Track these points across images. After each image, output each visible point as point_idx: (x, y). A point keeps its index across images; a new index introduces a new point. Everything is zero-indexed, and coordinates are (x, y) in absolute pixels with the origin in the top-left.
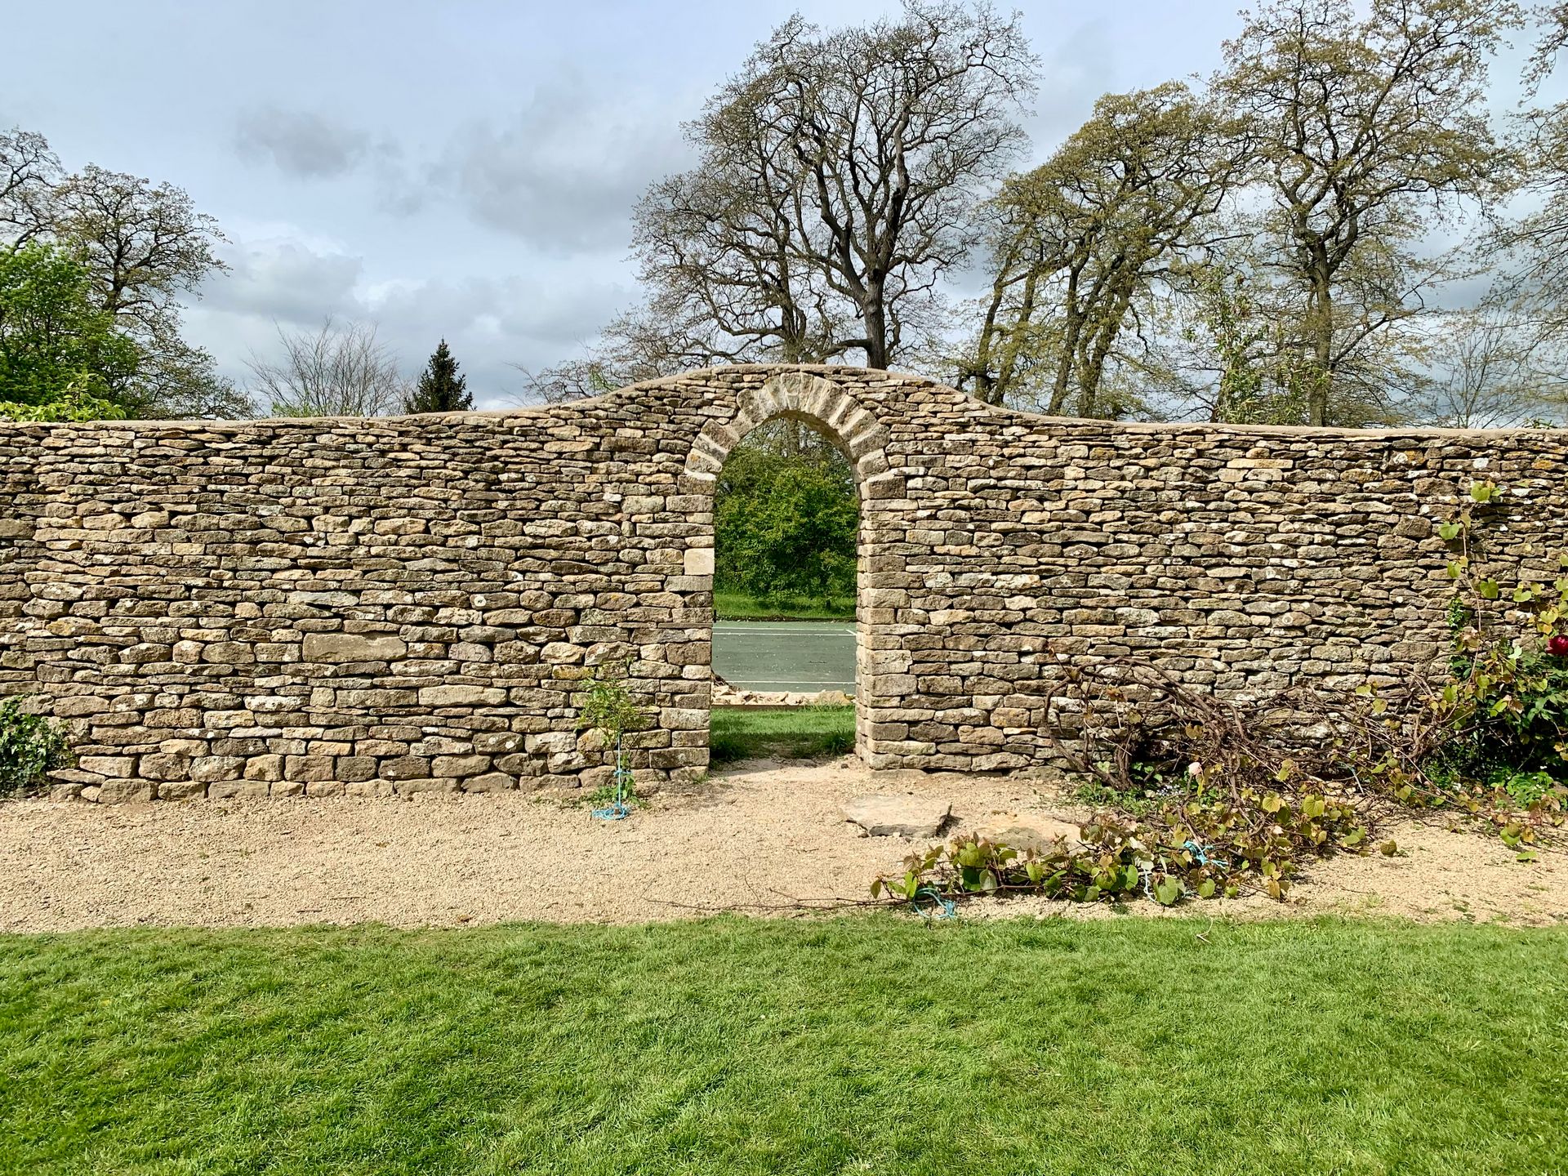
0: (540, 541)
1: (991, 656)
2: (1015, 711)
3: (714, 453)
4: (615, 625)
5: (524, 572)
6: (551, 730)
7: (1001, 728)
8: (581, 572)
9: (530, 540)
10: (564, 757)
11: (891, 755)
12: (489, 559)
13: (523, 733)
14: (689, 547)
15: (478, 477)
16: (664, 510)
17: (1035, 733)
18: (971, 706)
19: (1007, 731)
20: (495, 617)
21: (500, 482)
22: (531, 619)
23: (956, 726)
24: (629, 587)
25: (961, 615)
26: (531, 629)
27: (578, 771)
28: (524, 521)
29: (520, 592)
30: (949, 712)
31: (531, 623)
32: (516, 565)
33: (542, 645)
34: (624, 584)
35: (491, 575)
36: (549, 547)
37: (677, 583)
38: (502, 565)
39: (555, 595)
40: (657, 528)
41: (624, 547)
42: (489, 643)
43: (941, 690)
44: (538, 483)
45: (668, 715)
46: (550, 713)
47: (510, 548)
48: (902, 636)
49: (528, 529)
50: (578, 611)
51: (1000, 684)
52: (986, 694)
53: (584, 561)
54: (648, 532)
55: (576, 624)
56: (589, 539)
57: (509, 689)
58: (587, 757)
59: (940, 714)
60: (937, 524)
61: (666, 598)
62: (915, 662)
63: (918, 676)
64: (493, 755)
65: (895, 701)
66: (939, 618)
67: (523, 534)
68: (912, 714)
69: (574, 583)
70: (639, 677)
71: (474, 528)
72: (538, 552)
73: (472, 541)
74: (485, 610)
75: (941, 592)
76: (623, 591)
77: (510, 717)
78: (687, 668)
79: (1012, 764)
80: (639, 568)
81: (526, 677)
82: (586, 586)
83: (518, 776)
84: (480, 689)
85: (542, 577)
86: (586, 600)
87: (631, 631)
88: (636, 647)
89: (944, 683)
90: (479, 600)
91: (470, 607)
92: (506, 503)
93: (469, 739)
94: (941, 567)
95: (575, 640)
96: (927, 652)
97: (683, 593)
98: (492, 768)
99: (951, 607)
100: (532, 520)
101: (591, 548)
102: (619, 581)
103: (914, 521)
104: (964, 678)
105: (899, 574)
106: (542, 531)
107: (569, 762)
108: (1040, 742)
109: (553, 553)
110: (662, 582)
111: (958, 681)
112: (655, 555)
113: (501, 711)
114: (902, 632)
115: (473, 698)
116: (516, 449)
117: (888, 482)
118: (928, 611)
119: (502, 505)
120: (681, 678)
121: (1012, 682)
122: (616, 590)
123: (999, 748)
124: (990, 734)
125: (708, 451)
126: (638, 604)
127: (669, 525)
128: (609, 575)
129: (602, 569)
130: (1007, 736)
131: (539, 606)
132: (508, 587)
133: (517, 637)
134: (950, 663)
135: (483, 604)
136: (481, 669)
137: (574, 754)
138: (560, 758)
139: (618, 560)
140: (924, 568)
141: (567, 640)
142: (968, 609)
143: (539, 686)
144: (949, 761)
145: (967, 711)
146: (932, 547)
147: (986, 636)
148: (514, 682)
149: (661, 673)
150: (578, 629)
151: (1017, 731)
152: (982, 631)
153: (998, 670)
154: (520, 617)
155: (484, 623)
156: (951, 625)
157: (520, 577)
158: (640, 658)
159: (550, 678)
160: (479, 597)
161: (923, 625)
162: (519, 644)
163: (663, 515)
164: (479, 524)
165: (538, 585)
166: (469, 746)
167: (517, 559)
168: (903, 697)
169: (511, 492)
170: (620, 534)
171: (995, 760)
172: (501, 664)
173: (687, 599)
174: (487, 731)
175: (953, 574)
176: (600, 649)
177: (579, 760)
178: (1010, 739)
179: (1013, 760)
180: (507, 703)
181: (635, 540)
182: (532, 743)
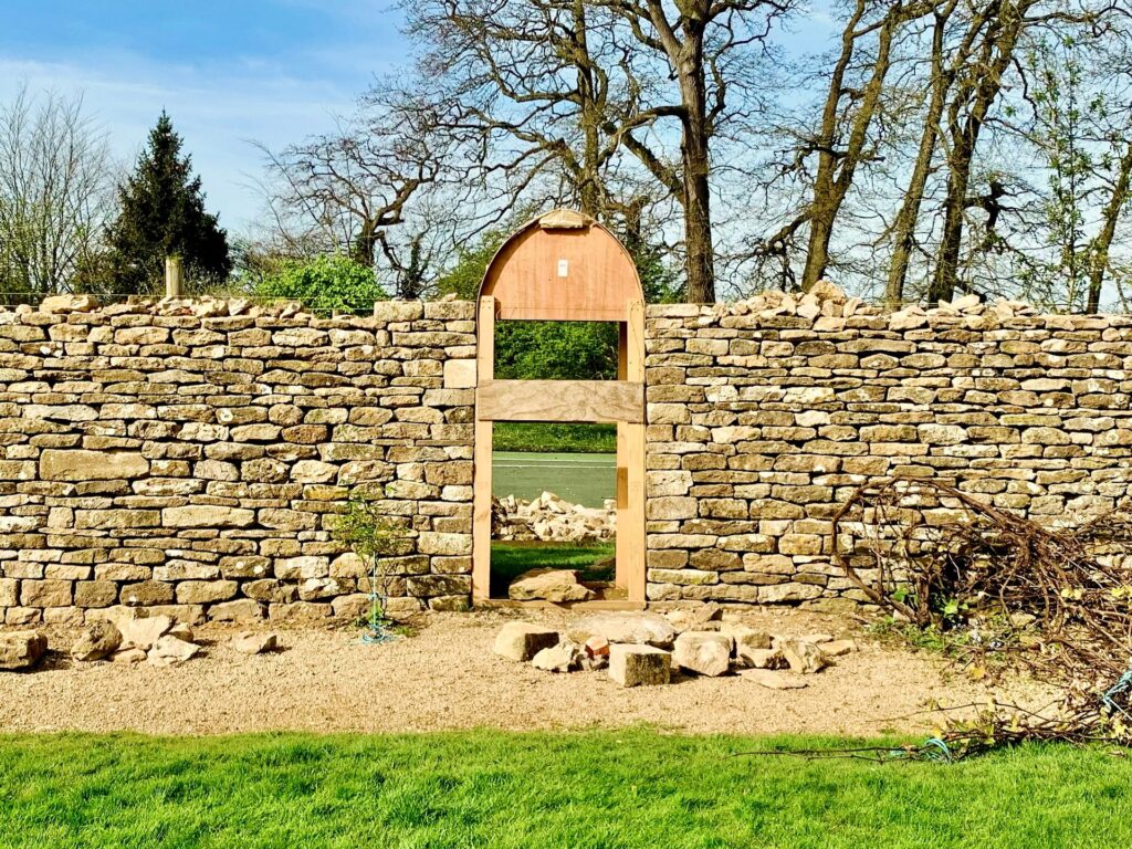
0: (289, 351)
1: (780, 477)
2: (806, 537)
4: (369, 442)
5: (272, 385)
6: (301, 554)
7: (791, 556)
8: (334, 385)
9: (279, 350)
10: (316, 583)
11: (669, 585)
12: (236, 371)
13: (272, 557)
14: (449, 358)
16: (422, 317)
17: (827, 561)
18: (757, 531)
19: (797, 559)
20: (242, 433)
22: (280, 435)
23: (741, 554)
24: (385, 401)
25: (746, 432)
26: (280, 446)
27: (329, 599)
28: (274, 330)
29: (268, 406)
30: (733, 538)
31: (280, 439)
32: (265, 377)
33: (292, 463)
34: (379, 397)
35: (237, 388)
36: (300, 358)
37: (436, 396)
38: (250, 377)
39: (305, 409)
40: (416, 337)
41: (379, 358)
42: (235, 461)
43: (724, 514)
45: (427, 539)
46: (301, 536)
47: (258, 358)
48: (682, 455)
49: (277, 338)
50: (330, 427)
51: (790, 507)
52: (774, 519)
53: (336, 372)
54: (405, 342)
55: (328, 440)
56: (342, 349)
57: (257, 510)
58: (340, 584)
59: (723, 540)
60: (720, 333)
61: (423, 413)
62: (695, 484)
63: (699, 499)
64: (241, 580)
65: (674, 526)
66: (723, 435)
67: (272, 343)
68: (692, 540)
69: (326, 397)
70: (394, 498)
71: (221, 337)
72: (287, 363)
73: (218, 351)
74: (231, 425)
75: (725, 407)
76: (378, 405)
77: (258, 540)
78: (447, 489)
79: (802, 596)
80: (395, 381)
81: (276, 497)
82: (338, 400)
83: (267, 603)
84: (227, 509)
85: (292, 390)
86: (339, 415)
87: (386, 448)
88: (392, 466)
89: (728, 506)
90: (226, 415)
91: (215, 422)
93: (215, 563)
94: (724, 380)
95: (327, 458)
96: (707, 473)
97: (442, 408)
98: (240, 595)
99: (736, 423)
100: (283, 329)
101: (344, 359)
102: (374, 395)
103: (695, 328)
104: (749, 501)
105: (679, 387)
106: (292, 341)
107: (321, 588)
108: (834, 571)
109: (305, 365)
110: (421, 396)
111: (743, 504)
112: (412, 367)
113: (250, 533)
114: (682, 450)
115: (219, 520)
118: (710, 428)
120: (440, 499)
121: (803, 505)
122: (370, 404)
123: (788, 578)
124: (778, 563)
126: (394, 420)
127: (427, 334)
128: (363, 388)
129: (356, 381)
130: (796, 565)
131: (289, 421)
132: (256, 401)
133: (265, 455)
134: (734, 484)
135: (230, 419)
136: (228, 488)
137: (326, 580)
138: (311, 585)
139: (373, 372)
140: (706, 381)
141: (318, 457)
142: (753, 426)
143: (289, 507)
144: (733, 592)
145: (753, 538)
146: (715, 358)
147: (774, 455)
148: (262, 502)
149: (419, 494)
150: (330, 446)
151: (809, 559)
152: (770, 450)
153: (787, 493)
154: (269, 432)
155: (230, 439)
156: (735, 443)
157: (269, 390)
158: (396, 478)
159: (300, 497)
160: (226, 411)
161: (705, 442)
162: (268, 461)
163: (421, 322)
164: (224, 332)
165: (288, 398)
166: (215, 570)
167: (266, 370)
168: (682, 522)
170: (375, 344)
171: (783, 592)
172: (249, 483)
173: (447, 413)
174: (234, 554)
175: (737, 387)
176: (354, 468)
177: (331, 587)
178: (800, 568)
179: (802, 591)
180: (255, 525)
181: (391, 351)
182: (282, 568)
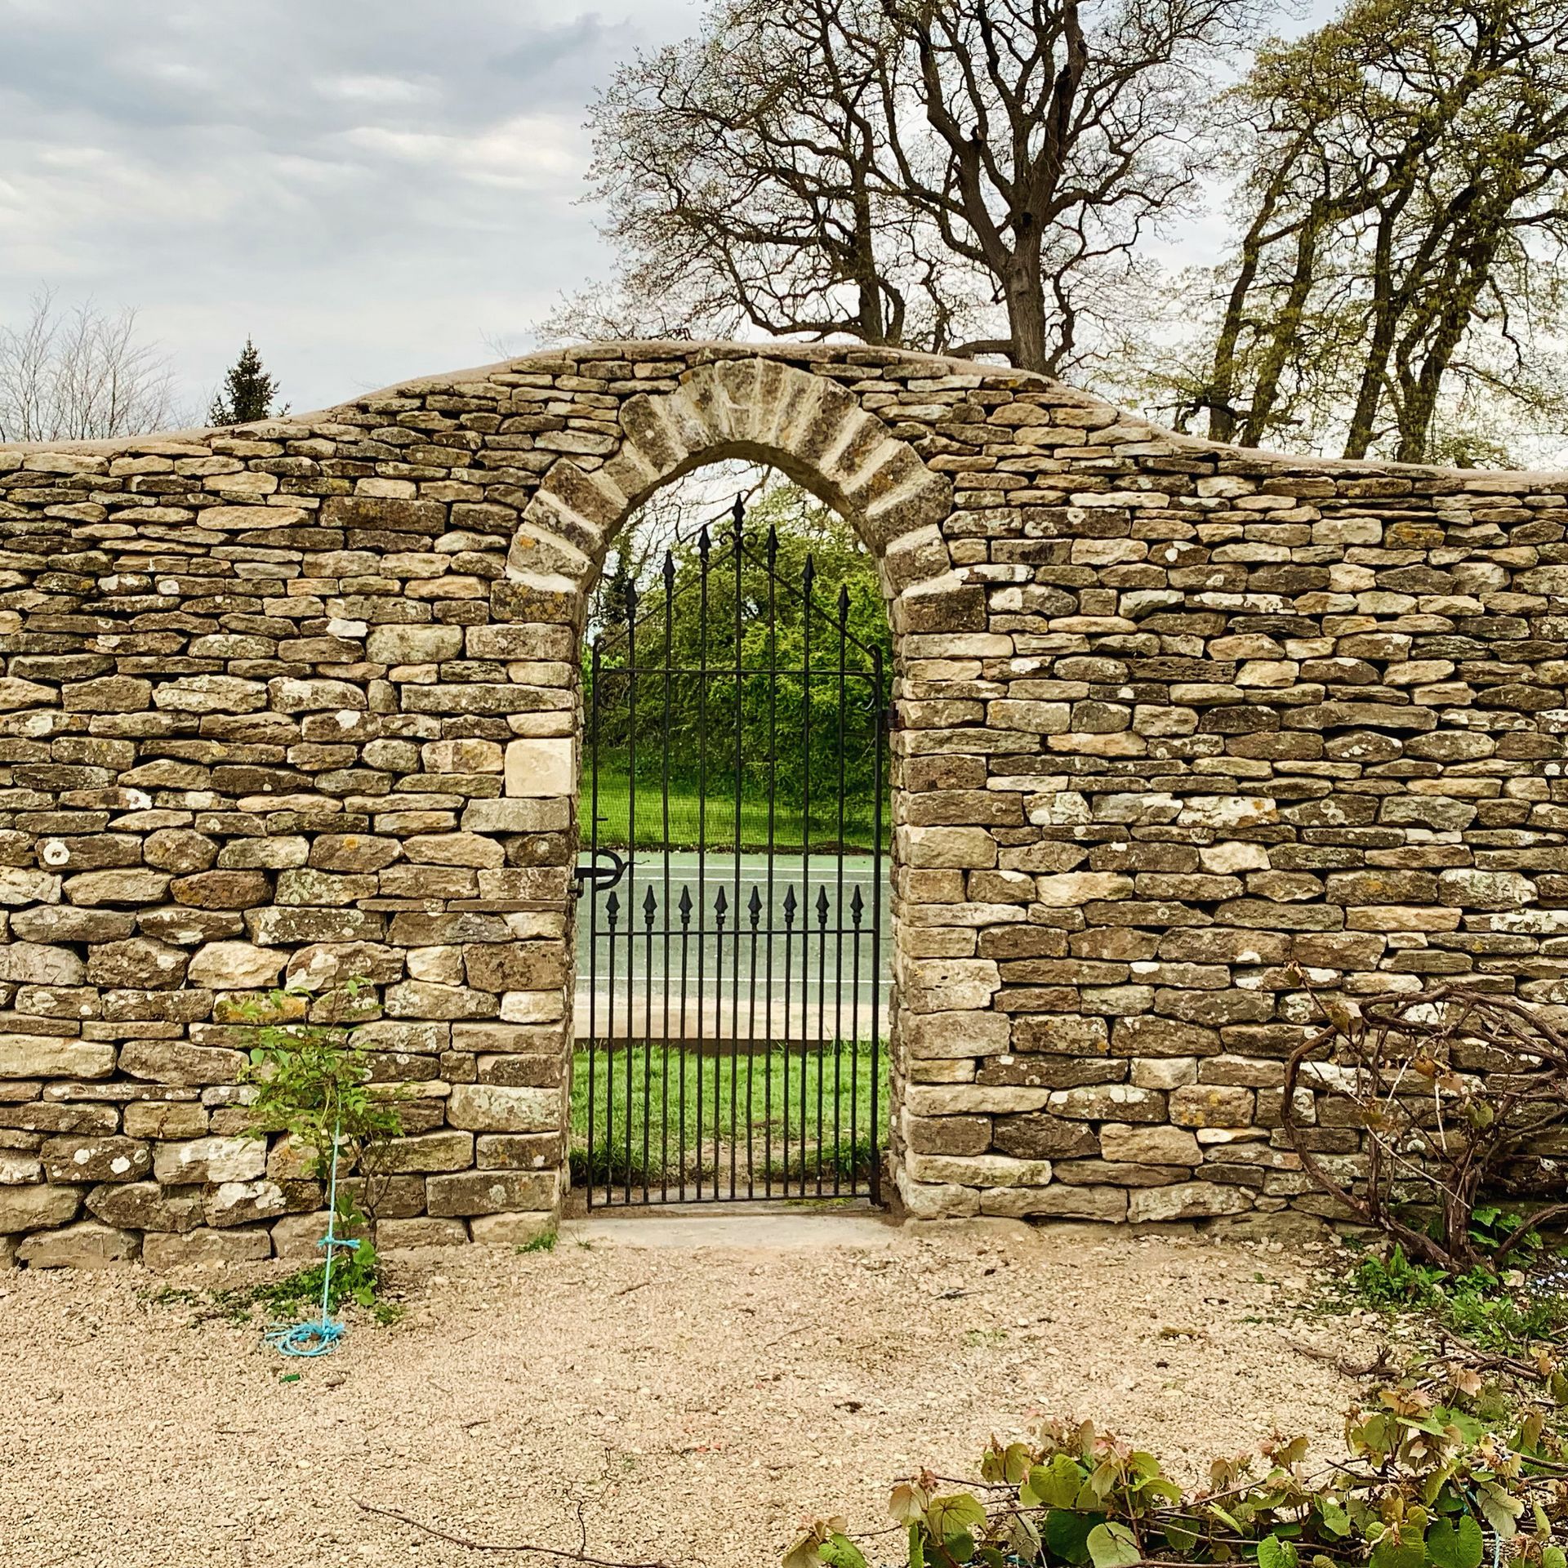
0: (189, 723)
1: (1170, 972)
2: (1223, 1092)
3: (571, 532)
4: (352, 905)
5: (152, 790)
6: (210, 1133)
7: (1193, 1129)
8: (280, 790)
9: (166, 720)
10: (238, 1192)
11: (954, 1188)
12: (79, 762)
13: (151, 1140)
14: (517, 736)
15: (54, 584)
16: (461, 655)
17: (1264, 1140)
18: (1126, 1079)
19: (1206, 1135)
20: (92, 886)
21: (102, 595)
22: (167, 891)
23: (1095, 1125)
24: (383, 823)
25: (1105, 883)
26: (166, 914)
27: (269, 1222)
28: (156, 679)
29: (144, 834)
30: (1080, 1093)
31: (167, 899)
32: (136, 775)
33: (192, 949)
34: (372, 815)
35: (80, 797)
36: (209, 735)
37: (492, 813)
38: (103, 775)
39: (221, 839)
40: (445, 694)
41: (374, 737)
42: (79, 946)
43: (1062, 1046)
44: (184, 598)
45: (468, 1102)
46: (208, 1097)
47: (124, 737)
48: (979, 929)
49: (165, 695)
50: (271, 876)
51: (1191, 1033)
52: (1161, 1056)
53: (283, 765)
54: (425, 703)
55: (267, 902)
56: (298, 717)
57: (119, 1044)
58: (290, 1190)
59: (1060, 1098)
60: (1053, 689)
61: (466, 844)
62: (1005, 985)
63: (1013, 1015)
64: (86, 1186)
65: (965, 1071)
66: (1061, 890)
67: (153, 707)
68: (1002, 1098)
69: (263, 814)
70: (402, 1019)
71: (48, 694)
72: (183, 747)
73: (41, 723)
74: (67, 873)
75: (1062, 834)
76: (371, 831)
77: (118, 1104)
78: (508, 999)
79: (1215, 1208)
80: (406, 782)
81: (157, 1018)
82: (288, 820)
83: (139, 1233)
84: (58, 1043)
85: (193, 800)
86: (295, 849)
87: (389, 916)
88: (398, 953)
89: (1069, 1029)
90: (55, 851)
91: (35, 864)
92: (115, 640)
93: (33, 1152)
94: (1061, 781)
95: (263, 938)
96: (1029, 964)
97: (501, 836)
98: (82, 1214)
99: (1084, 866)
100: (172, 678)
101: (299, 739)
102: (362, 810)
103: (1005, 680)
104: (1110, 1020)
105: (971, 795)
106: (193, 701)
107: (250, 1202)
108: (1277, 1160)
109: (216, 749)
110: (458, 812)
111: (1099, 1028)
112: (442, 755)
113: (102, 1091)
114: (979, 919)
115: (42, 1066)
116: (135, 523)
117: (950, 596)
118: (1033, 875)
119: (106, 643)
120: (496, 1019)
121: (1216, 1028)
122: (353, 829)
123: (1187, 1174)
124: (1168, 1141)
125: (557, 529)
126: (402, 860)
127: (470, 689)
128: (339, 796)
129: (323, 783)
130: (1204, 1147)
131: (185, 864)
132: (118, 822)
133: (137, 932)
134: (1081, 987)
135: (63, 860)
136: (60, 999)
137: (260, 1186)
138: (230, 1195)
139: (360, 764)
140: (1027, 783)
141: (246, 936)
142: (1120, 873)
143: (186, 1036)
144: (1080, 1201)
145: (1118, 1093)
146: (1044, 737)
147: (1160, 929)
148: (126, 1029)
149: (453, 1011)
150: (272, 914)
151: (1226, 1136)
152: (1151, 919)
153: (1185, 1005)
154: (145, 886)
155: (65, 899)
156: (1082, 906)
157: (145, 800)
158: (406, 975)
159: (209, 1020)
160: (55, 844)
161: (1024, 904)
162: (141, 946)
163: (459, 667)
164: (57, 685)
165: (187, 817)
166: (31, 1168)
167: (139, 761)
168: (979, 1062)
169: (123, 615)
170: (364, 708)
171: (1178, 1199)
172: (103, 990)
173: (512, 848)
174: (71, 1133)
175: (1087, 795)
176: (322, 958)
177: (270, 1198)
178: (1213, 1153)
179: (1216, 1198)
180: (117, 1076)
181: (397, 723)
182: (175, 1159)
